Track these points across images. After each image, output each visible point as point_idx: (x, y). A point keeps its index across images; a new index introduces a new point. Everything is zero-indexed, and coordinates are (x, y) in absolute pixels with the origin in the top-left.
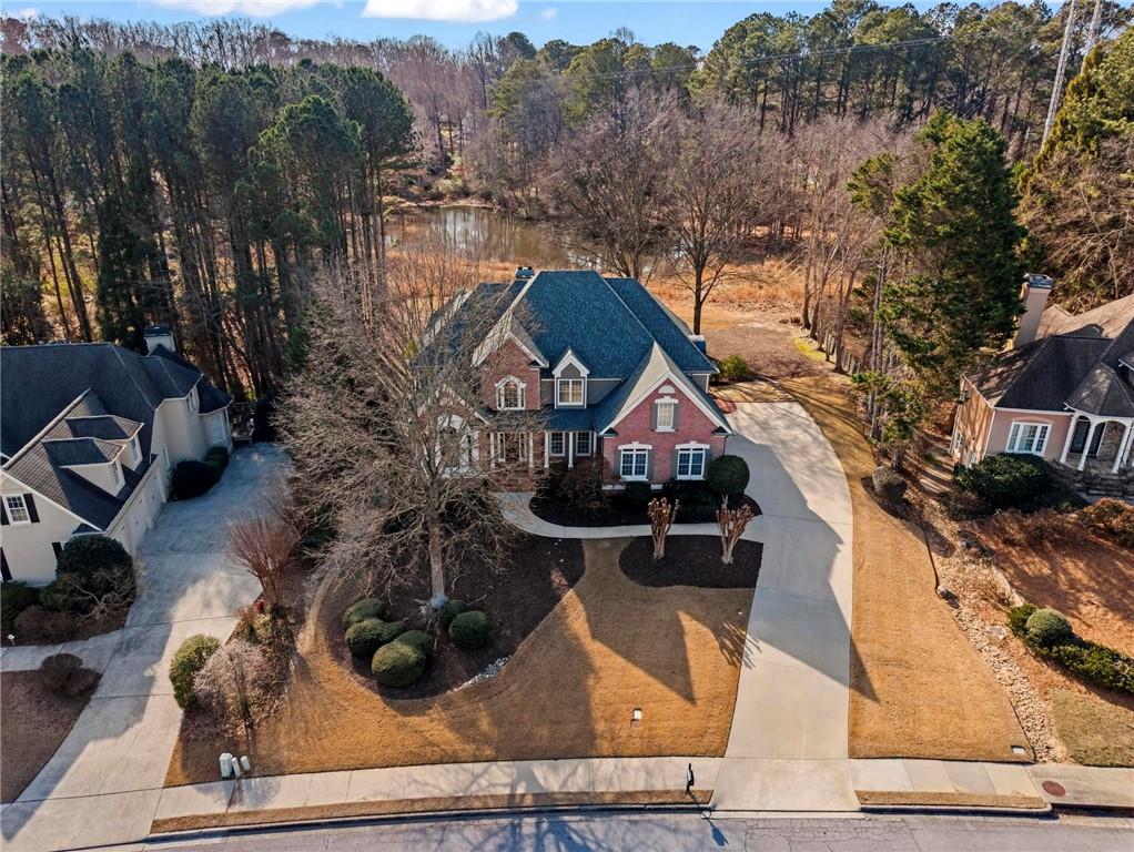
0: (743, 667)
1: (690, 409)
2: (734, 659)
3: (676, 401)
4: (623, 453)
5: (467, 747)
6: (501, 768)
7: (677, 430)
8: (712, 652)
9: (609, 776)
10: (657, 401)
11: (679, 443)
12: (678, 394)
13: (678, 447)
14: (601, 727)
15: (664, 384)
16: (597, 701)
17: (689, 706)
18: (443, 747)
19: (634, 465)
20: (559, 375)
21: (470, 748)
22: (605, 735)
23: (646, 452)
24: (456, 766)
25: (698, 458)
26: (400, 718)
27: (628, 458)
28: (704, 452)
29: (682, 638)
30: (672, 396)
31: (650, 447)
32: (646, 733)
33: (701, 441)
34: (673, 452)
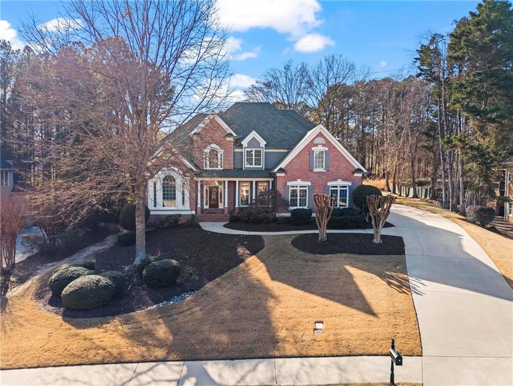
0: (414, 295)
1: (336, 155)
2: (403, 290)
3: (327, 149)
4: (291, 189)
5: (135, 349)
6: (169, 367)
7: (328, 171)
8: (382, 287)
9: (294, 372)
10: (313, 149)
11: (330, 181)
12: (328, 143)
13: (329, 184)
14: (282, 334)
15: (317, 136)
16: (278, 316)
17: (371, 318)
18: (109, 350)
19: (298, 197)
20: (246, 146)
21: (140, 350)
22: (288, 339)
23: (307, 188)
24: (118, 366)
25: (343, 193)
26: (74, 330)
27: (294, 193)
28: (347, 188)
29: (352, 280)
30: (324, 145)
31: (309, 184)
32: (331, 338)
33: (345, 180)
34: (326, 187)
